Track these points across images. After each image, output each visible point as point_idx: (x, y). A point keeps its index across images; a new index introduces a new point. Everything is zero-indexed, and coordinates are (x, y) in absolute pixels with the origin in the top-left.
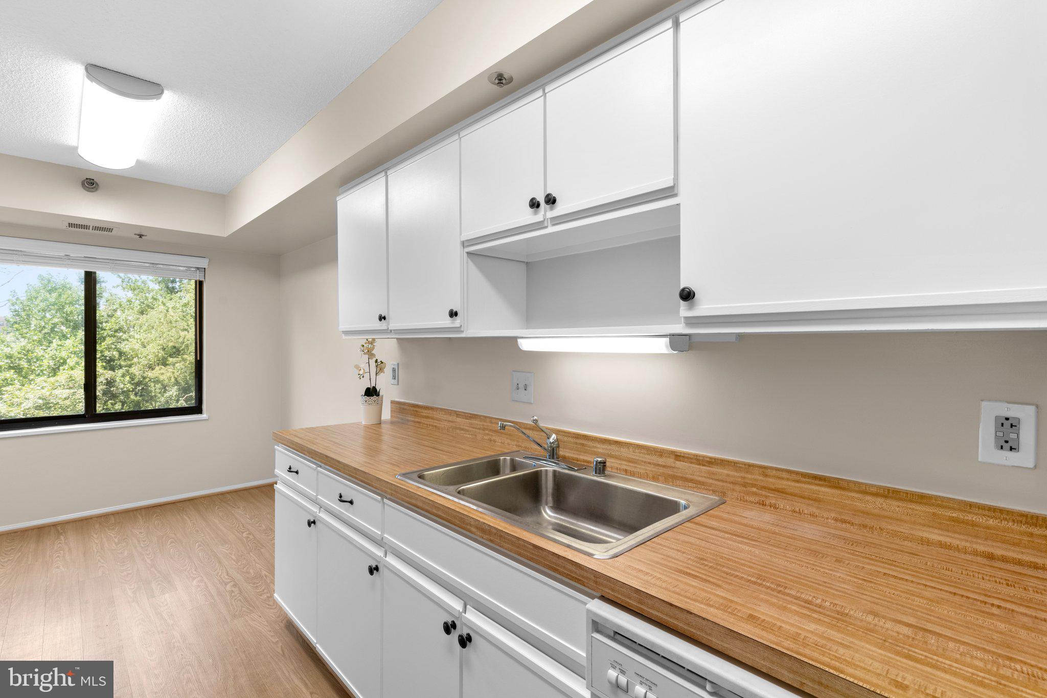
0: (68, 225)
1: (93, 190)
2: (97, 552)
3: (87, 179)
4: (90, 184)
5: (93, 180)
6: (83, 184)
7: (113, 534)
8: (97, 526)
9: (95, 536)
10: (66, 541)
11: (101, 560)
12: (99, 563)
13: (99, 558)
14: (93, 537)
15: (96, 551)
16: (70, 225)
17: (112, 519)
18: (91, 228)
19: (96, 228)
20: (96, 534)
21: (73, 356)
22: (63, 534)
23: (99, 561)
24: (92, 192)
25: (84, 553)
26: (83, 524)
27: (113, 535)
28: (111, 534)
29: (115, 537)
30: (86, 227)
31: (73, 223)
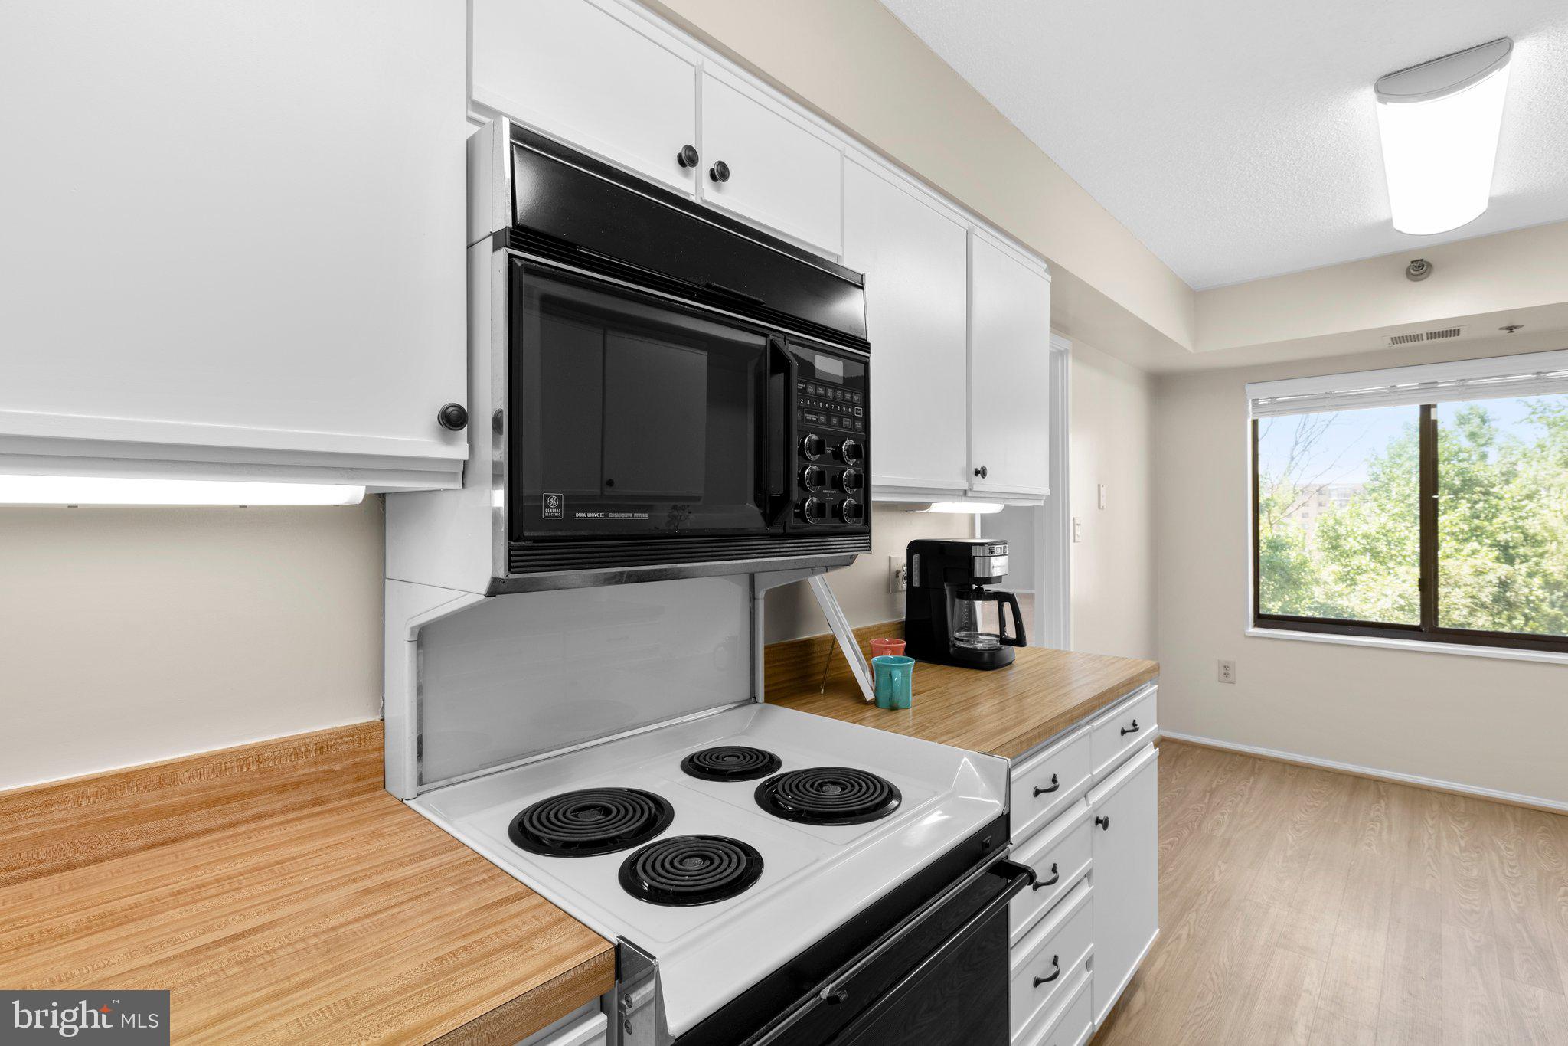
0: (1391, 342)
1: (1423, 276)
2: (1429, 848)
3: (1412, 262)
4: (1419, 268)
5: (1422, 260)
6: (1408, 274)
7: (1460, 831)
8: (1436, 807)
9: (1431, 822)
10: (1388, 812)
11: (1432, 864)
12: (1428, 867)
13: (1430, 860)
14: (1427, 821)
15: (1426, 846)
16: (1396, 340)
17: (1462, 806)
18: (1425, 337)
19: (1433, 335)
20: (1433, 819)
21: (1448, 538)
22: (1386, 799)
23: (1429, 864)
24: (1422, 280)
25: (1409, 842)
26: (1416, 795)
27: (1458, 833)
28: (1456, 829)
29: (1462, 838)
30: (1416, 338)
31: (1397, 336)
